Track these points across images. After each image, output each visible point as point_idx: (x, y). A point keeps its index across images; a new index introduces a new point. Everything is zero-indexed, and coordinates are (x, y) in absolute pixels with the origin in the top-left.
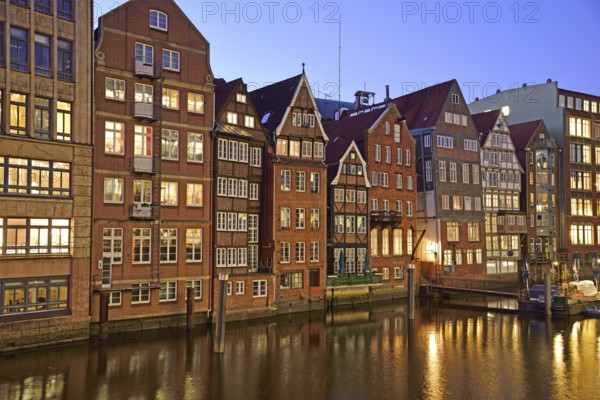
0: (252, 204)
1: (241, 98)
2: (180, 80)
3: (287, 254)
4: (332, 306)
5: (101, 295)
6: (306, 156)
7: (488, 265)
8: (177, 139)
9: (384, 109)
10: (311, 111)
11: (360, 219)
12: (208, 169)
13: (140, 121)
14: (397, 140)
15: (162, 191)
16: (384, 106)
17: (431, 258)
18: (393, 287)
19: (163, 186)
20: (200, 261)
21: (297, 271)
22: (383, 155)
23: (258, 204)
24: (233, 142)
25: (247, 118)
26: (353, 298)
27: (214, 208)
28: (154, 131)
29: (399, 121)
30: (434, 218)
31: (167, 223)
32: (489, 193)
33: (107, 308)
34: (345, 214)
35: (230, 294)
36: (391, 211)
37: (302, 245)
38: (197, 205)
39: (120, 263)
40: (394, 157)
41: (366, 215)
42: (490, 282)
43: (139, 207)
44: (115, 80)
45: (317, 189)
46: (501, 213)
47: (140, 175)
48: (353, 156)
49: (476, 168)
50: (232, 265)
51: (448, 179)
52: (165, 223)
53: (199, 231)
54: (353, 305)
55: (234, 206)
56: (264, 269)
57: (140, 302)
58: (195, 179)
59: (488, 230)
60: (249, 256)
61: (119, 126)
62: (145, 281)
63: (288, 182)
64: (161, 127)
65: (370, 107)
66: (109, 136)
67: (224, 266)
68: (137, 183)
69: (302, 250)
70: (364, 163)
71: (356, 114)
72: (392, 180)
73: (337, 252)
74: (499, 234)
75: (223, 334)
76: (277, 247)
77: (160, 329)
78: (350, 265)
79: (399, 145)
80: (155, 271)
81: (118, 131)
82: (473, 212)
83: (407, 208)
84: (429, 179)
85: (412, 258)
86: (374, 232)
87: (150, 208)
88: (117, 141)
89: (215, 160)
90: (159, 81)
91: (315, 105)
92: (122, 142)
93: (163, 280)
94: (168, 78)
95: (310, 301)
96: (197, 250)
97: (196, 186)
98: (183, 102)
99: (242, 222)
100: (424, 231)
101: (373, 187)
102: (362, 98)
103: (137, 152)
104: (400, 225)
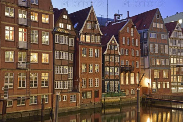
0: (70, 62)
1: (65, 17)
2: (38, 9)
3: (85, 84)
4: (104, 106)
5: (3, 102)
6: (93, 42)
7: (172, 89)
8: (38, 34)
9: (127, 21)
10: (95, 22)
11: (116, 69)
12: (51, 47)
13: (21, 26)
14: (132, 35)
15: (31, 57)
16: (126, 20)
17: (147, 85)
18: (130, 98)
19: (31, 54)
20: (47, 87)
21: (89, 91)
22: (126, 42)
23: (73, 62)
24: (62, 36)
25: (68, 25)
26: (113, 103)
27: (54, 64)
28: (27, 31)
29: (133, 27)
30: (148, 68)
31: (33, 70)
32: (172, 58)
33: (6, 107)
34: (110, 67)
35: (61, 101)
36: (129, 65)
37: (91, 80)
38: (46, 63)
39: (12, 88)
40: (131, 42)
41: (119, 67)
42: (173, 96)
43: (21, 64)
44: (10, 8)
45: (98, 56)
46: (178, 66)
47: (21, 50)
48: (113, 42)
49: (166, 46)
50: (61, 88)
51: (154, 51)
52: (32, 71)
53: (47, 74)
54: (113, 105)
55: (63, 63)
56: (75, 90)
57: (21, 105)
58: (45, 51)
59: (172, 74)
60: (69, 84)
61: (12, 28)
62: (23, 96)
63: (85, 53)
64: (30, 29)
65: (120, 21)
66: (7, 33)
67: (58, 89)
68: (20, 53)
69: (91, 82)
70: (118, 45)
71: (114, 24)
72: (130, 52)
73: (106, 83)
74: (177, 75)
75: (57, 118)
76: (81, 80)
77: (29, 117)
78: (112, 88)
79: (133, 37)
80: (28, 91)
81: (11, 31)
82: (165, 66)
83: (136, 64)
84: (146, 52)
85: (139, 85)
86: (122, 74)
87: (26, 64)
88: (11, 35)
89: (54, 43)
90: (29, 9)
91: (97, 20)
92: (13, 35)
93: (32, 95)
94: (33, 8)
95: (95, 104)
96: (46, 82)
97: (46, 54)
98: (40, 18)
99: (66, 70)
100: (144, 74)
101: (121, 55)
102: (117, 17)
103: (20, 40)
104: (133, 71)
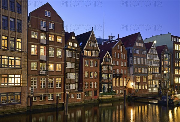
0: (77, 70)
1: (73, 38)
2: (54, 32)
3: (87, 86)
4: (101, 101)
5: (30, 98)
6: (93, 56)
7: (149, 89)
8: (54, 50)
9: (117, 41)
10: (95, 42)
11: (110, 75)
12: (63, 60)
13: (42, 45)
14: (121, 51)
15: (49, 66)
16: (117, 40)
17: (131, 87)
18: (120, 96)
19: (49, 65)
20: (61, 88)
21: (90, 91)
22: (117, 56)
23: (78, 70)
24: (71, 51)
25: (75, 44)
26: (107, 99)
27: (65, 72)
28: (46, 48)
29: (122, 45)
30: (133, 75)
31: (50, 76)
32: (149, 67)
33: (32, 102)
34: (105, 74)
35: (70, 98)
36: (119, 73)
37: (92, 83)
38: (60, 71)
39: (36, 88)
40: (120, 56)
41: (112, 74)
42: (149, 95)
43: (42, 71)
44: (34, 32)
45: (96, 66)
46: (153, 74)
47: (42, 61)
48: (108, 56)
49: (145, 59)
50: (70, 89)
51: (137, 63)
53: (60, 78)
54: (107, 101)
55: (71, 71)
56: (80, 90)
57: (42, 100)
58: (59, 62)
59: (149, 79)
60: (76, 86)
61: (36, 46)
62: (44, 94)
63: (88, 64)
64: (48, 46)
65: (113, 41)
66: (32, 49)
67: (68, 89)
68: (41, 64)
69: (92, 84)
70: (111, 58)
71: (109, 43)
72: (120, 63)
73: (103, 85)
74: (152, 80)
75: (68, 110)
76: (84, 83)
77: (48, 108)
78: (107, 89)
79: (122, 52)
80: (47, 91)
81: (35, 48)
82: (144, 73)
83: (124, 72)
84: (131, 63)
85: (126, 87)
86: (114, 79)
87: (45, 72)
88: (35, 51)
89: (65, 57)
90: (48, 32)
91: (96, 40)
92: (37, 51)
93: (49, 93)
94: (51, 32)
95: (94, 100)
96: (60, 84)
97: (59, 65)
98: (55, 39)
99: (74, 76)
100: (129, 79)
101: (114, 65)
102: (111, 38)
103: (41, 54)
104: (122, 77)
